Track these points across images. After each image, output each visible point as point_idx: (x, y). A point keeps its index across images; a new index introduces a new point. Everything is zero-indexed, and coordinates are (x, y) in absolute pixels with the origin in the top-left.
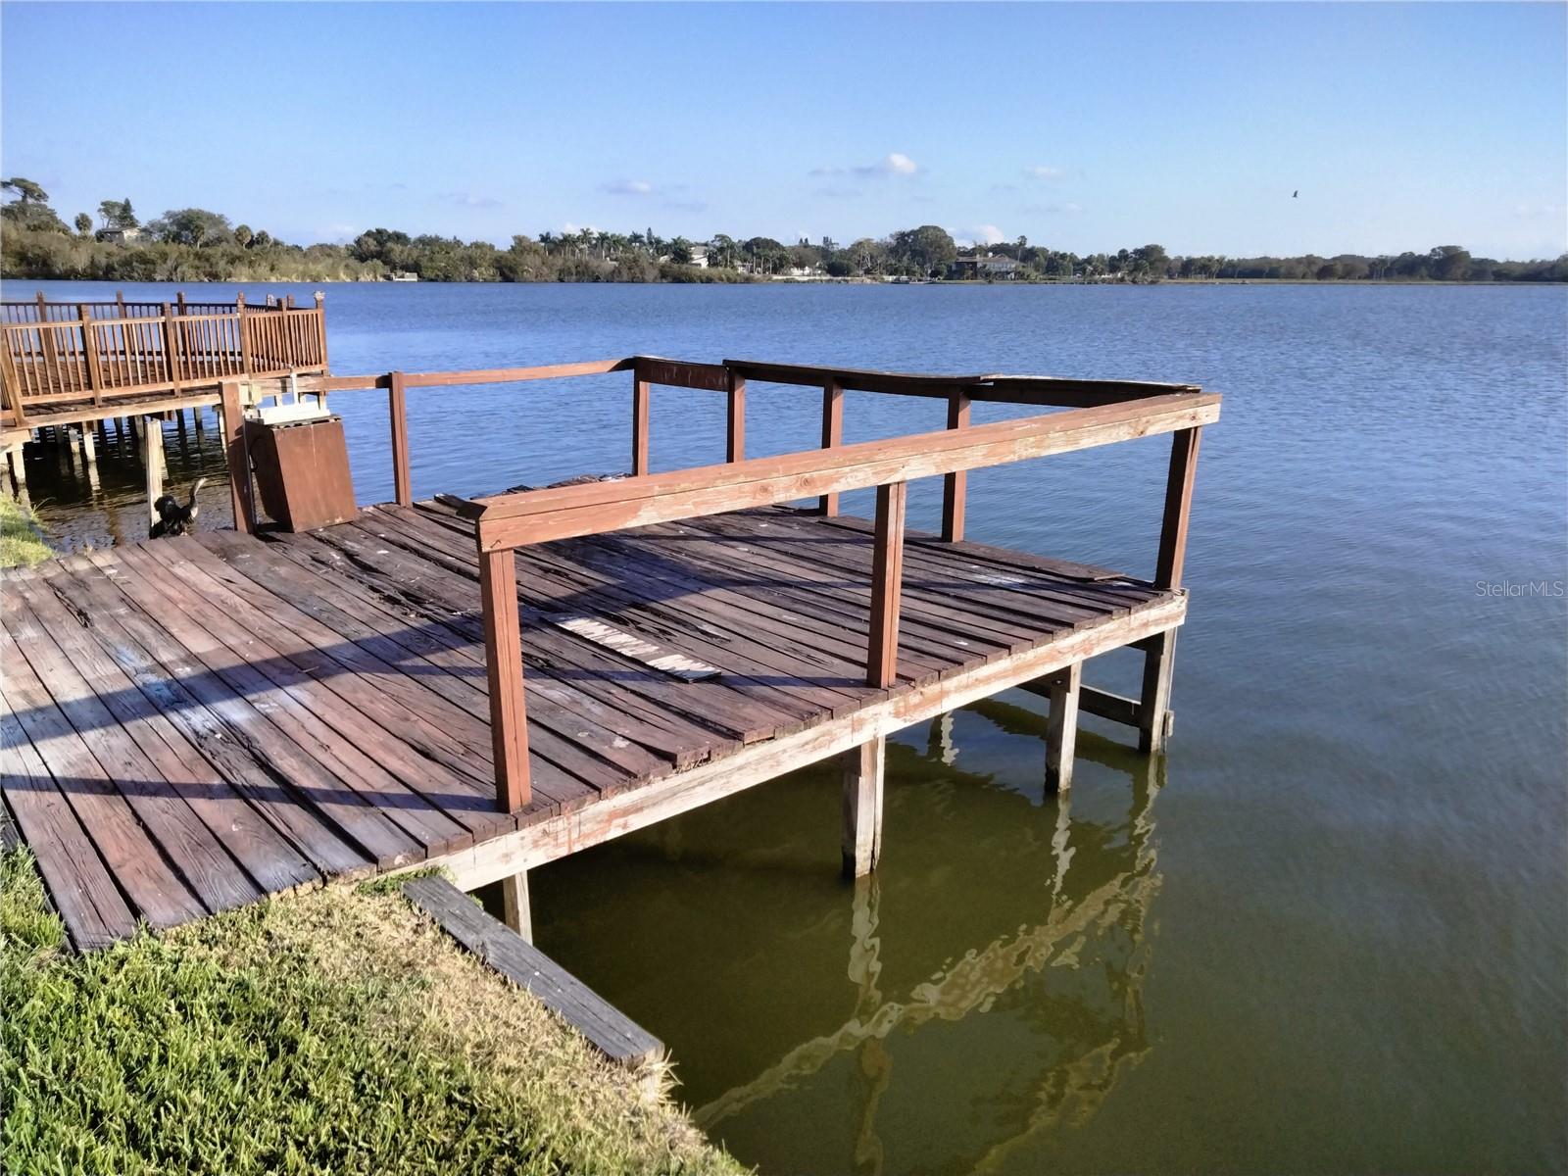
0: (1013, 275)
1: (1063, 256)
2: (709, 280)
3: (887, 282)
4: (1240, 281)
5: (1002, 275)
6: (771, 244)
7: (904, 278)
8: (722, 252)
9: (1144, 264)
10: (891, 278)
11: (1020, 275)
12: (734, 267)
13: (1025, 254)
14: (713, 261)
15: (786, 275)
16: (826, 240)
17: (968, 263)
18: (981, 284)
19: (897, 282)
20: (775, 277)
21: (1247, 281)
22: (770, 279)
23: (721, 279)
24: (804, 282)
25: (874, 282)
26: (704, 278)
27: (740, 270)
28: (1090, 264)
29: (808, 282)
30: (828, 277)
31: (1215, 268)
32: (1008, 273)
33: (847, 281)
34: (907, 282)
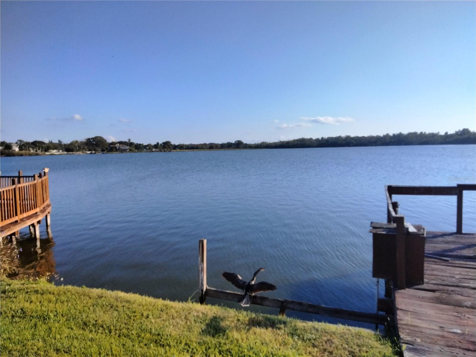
0: (128, 150)
1: (140, 144)
2: (21, 155)
3: (88, 154)
4: (192, 150)
5: (125, 150)
6: (42, 143)
7: (93, 152)
8: (23, 146)
9: (166, 146)
10: (89, 152)
11: (130, 150)
12: (29, 151)
13: (131, 144)
14: (21, 148)
15: (50, 152)
16: (59, 141)
17: (114, 147)
18: (119, 153)
19: (91, 153)
20: (47, 153)
21: (194, 150)
22: (45, 154)
23: (26, 155)
24: (58, 155)
25: (83, 154)
26: (19, 155)
27: (32, 151)
28: (148, 147)
29: (59, 154)
30: (65, 153)
31: (185, 147)
32: (127, 150)
33: (74, 154)
34: (95, 153)
